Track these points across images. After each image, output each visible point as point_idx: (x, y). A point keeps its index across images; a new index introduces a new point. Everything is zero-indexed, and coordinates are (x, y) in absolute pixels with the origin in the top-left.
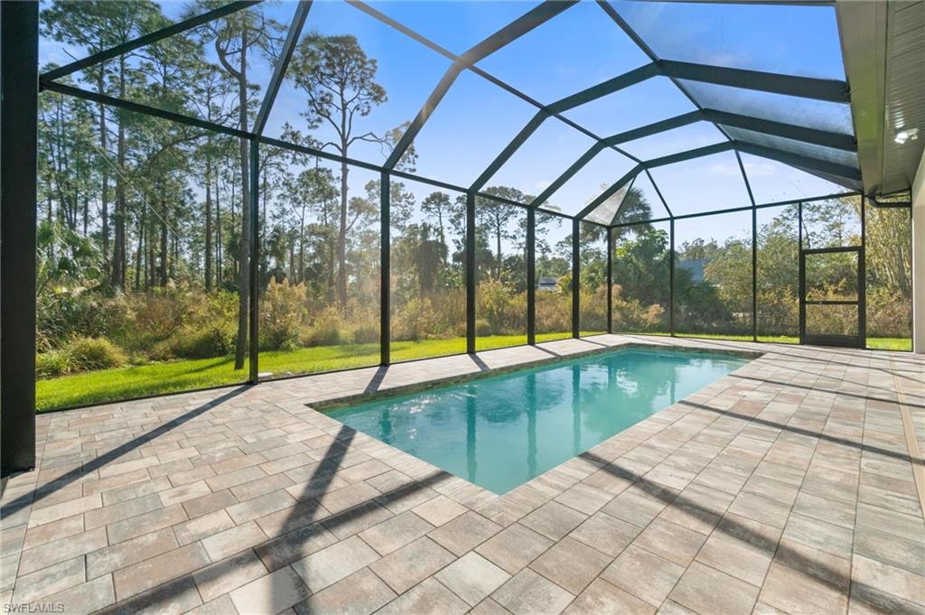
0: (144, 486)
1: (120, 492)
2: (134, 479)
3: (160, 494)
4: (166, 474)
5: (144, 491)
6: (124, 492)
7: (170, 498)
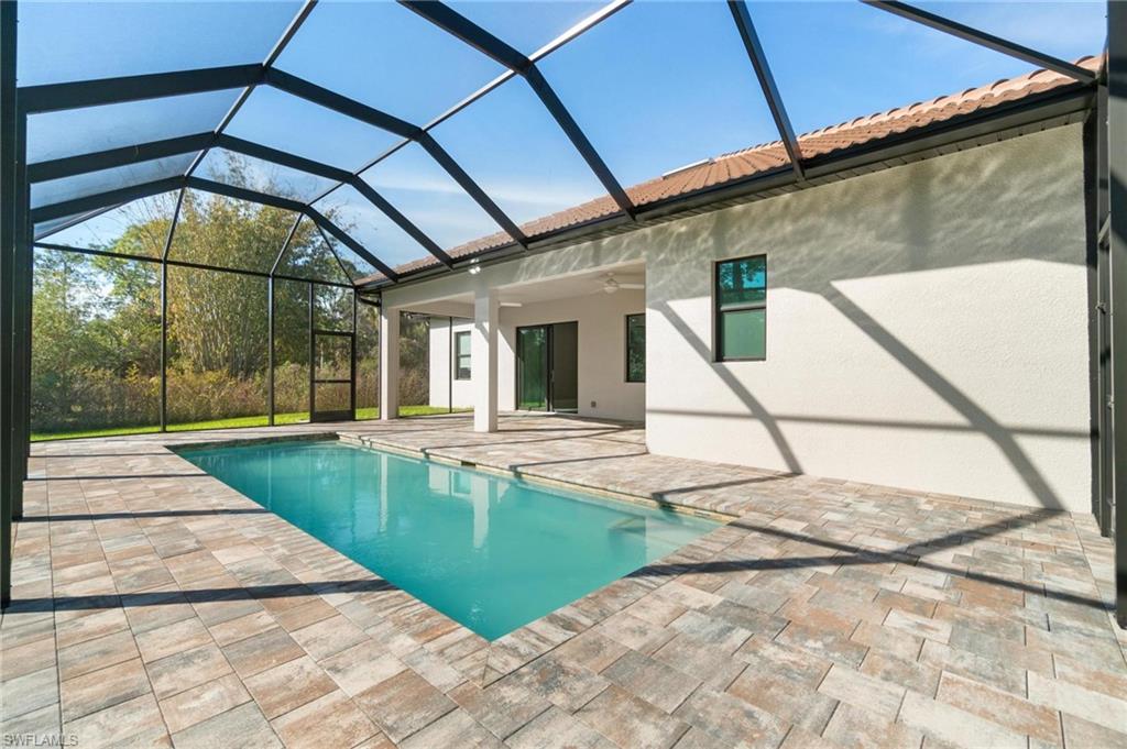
0: (960, 665)
1: (997, 680)
2: (968, 688)
3: (947, 642)
4: (916, 664)
5: (962, 657)
6: (992, 674)
7: (937, 630)
